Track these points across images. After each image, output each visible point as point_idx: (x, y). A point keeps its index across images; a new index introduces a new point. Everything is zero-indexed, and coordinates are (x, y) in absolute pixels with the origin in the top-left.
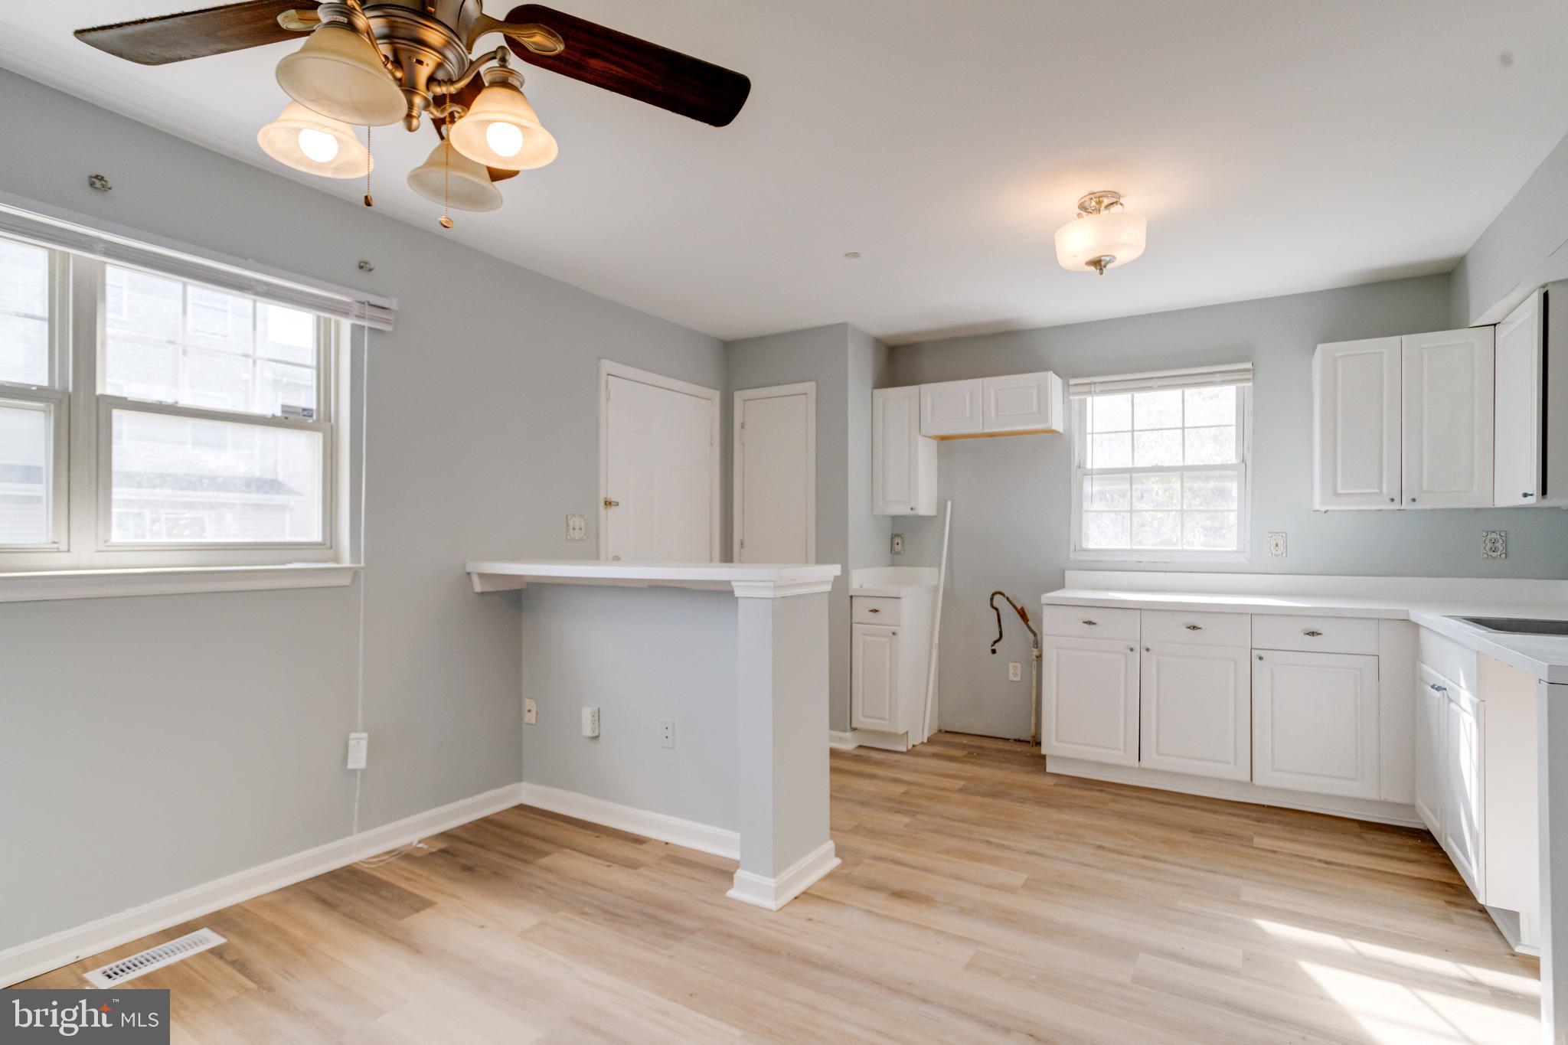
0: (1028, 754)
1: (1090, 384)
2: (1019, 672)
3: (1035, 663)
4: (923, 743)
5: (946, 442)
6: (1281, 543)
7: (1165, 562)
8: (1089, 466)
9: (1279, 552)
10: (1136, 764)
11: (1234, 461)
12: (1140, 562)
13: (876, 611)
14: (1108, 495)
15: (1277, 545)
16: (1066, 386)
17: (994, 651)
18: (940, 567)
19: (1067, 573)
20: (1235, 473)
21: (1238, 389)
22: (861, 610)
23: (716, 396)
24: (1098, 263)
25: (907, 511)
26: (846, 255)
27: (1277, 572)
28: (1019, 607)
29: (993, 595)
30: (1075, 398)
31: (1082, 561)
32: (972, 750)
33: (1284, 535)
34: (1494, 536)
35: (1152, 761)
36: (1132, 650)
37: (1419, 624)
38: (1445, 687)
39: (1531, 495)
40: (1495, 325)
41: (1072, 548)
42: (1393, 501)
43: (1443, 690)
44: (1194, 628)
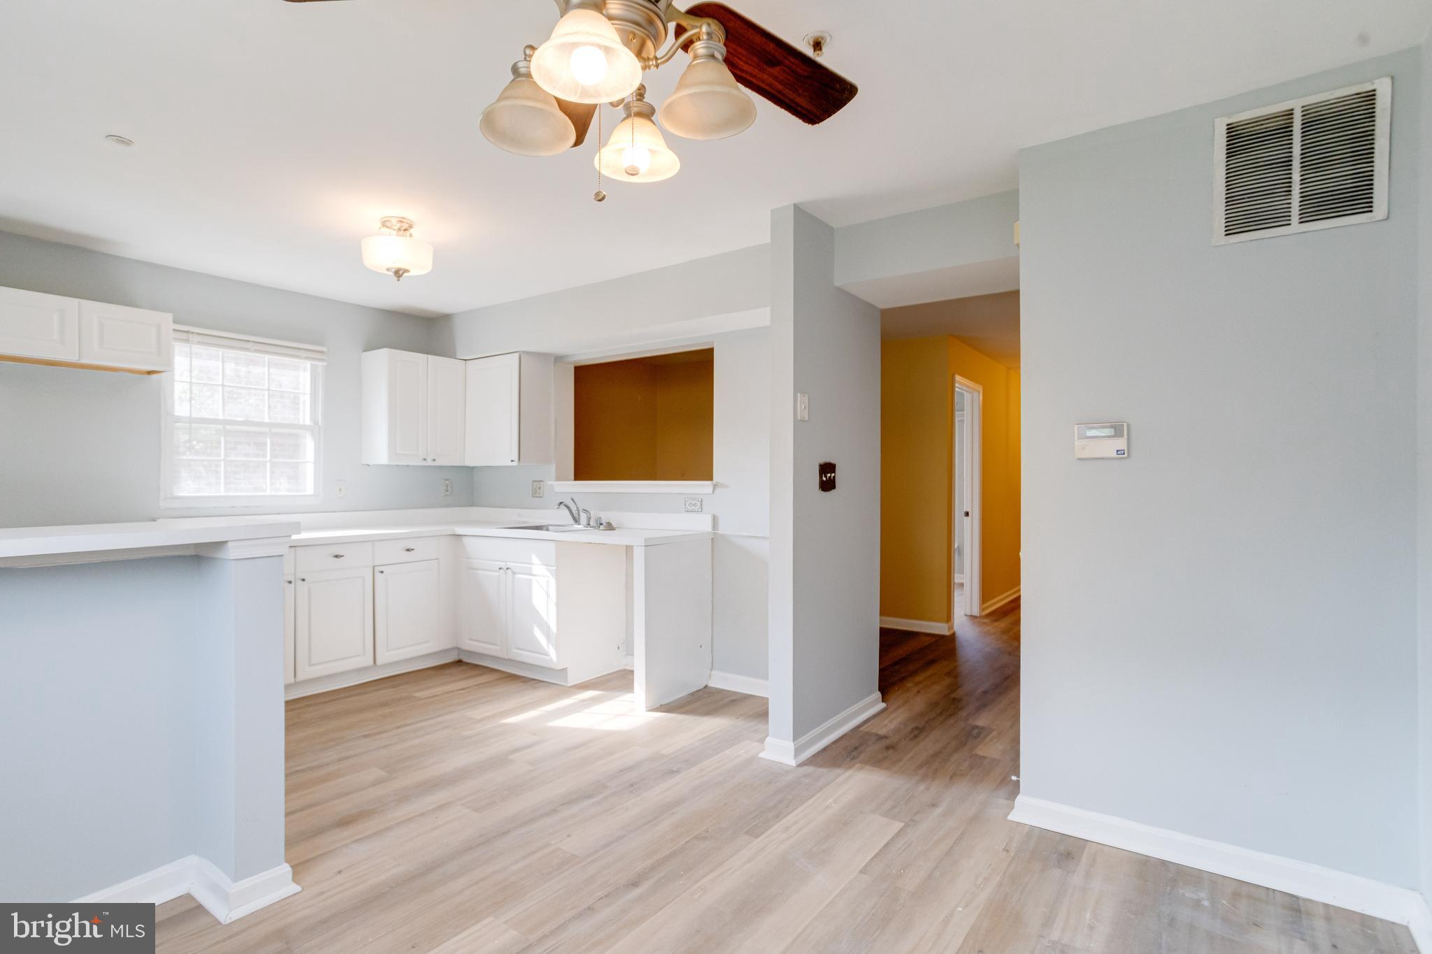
6: (343, 488)
8: (178, 414)
11: (308, 422)
12: (234, 507)
15: (340, 490)
20: (311, 432)
21: (311, 364)
24: (398, 273)
27: (340, 510)
34: (447, 482)
35: (305, 673)
36: (290, 582)
37: (465, 535)
38: (508, 567)
39: (514, 461)
40: (466, 360)
41: (162, 496)
42: (425, 460)
43: (506, 569)
44: (337, 556)
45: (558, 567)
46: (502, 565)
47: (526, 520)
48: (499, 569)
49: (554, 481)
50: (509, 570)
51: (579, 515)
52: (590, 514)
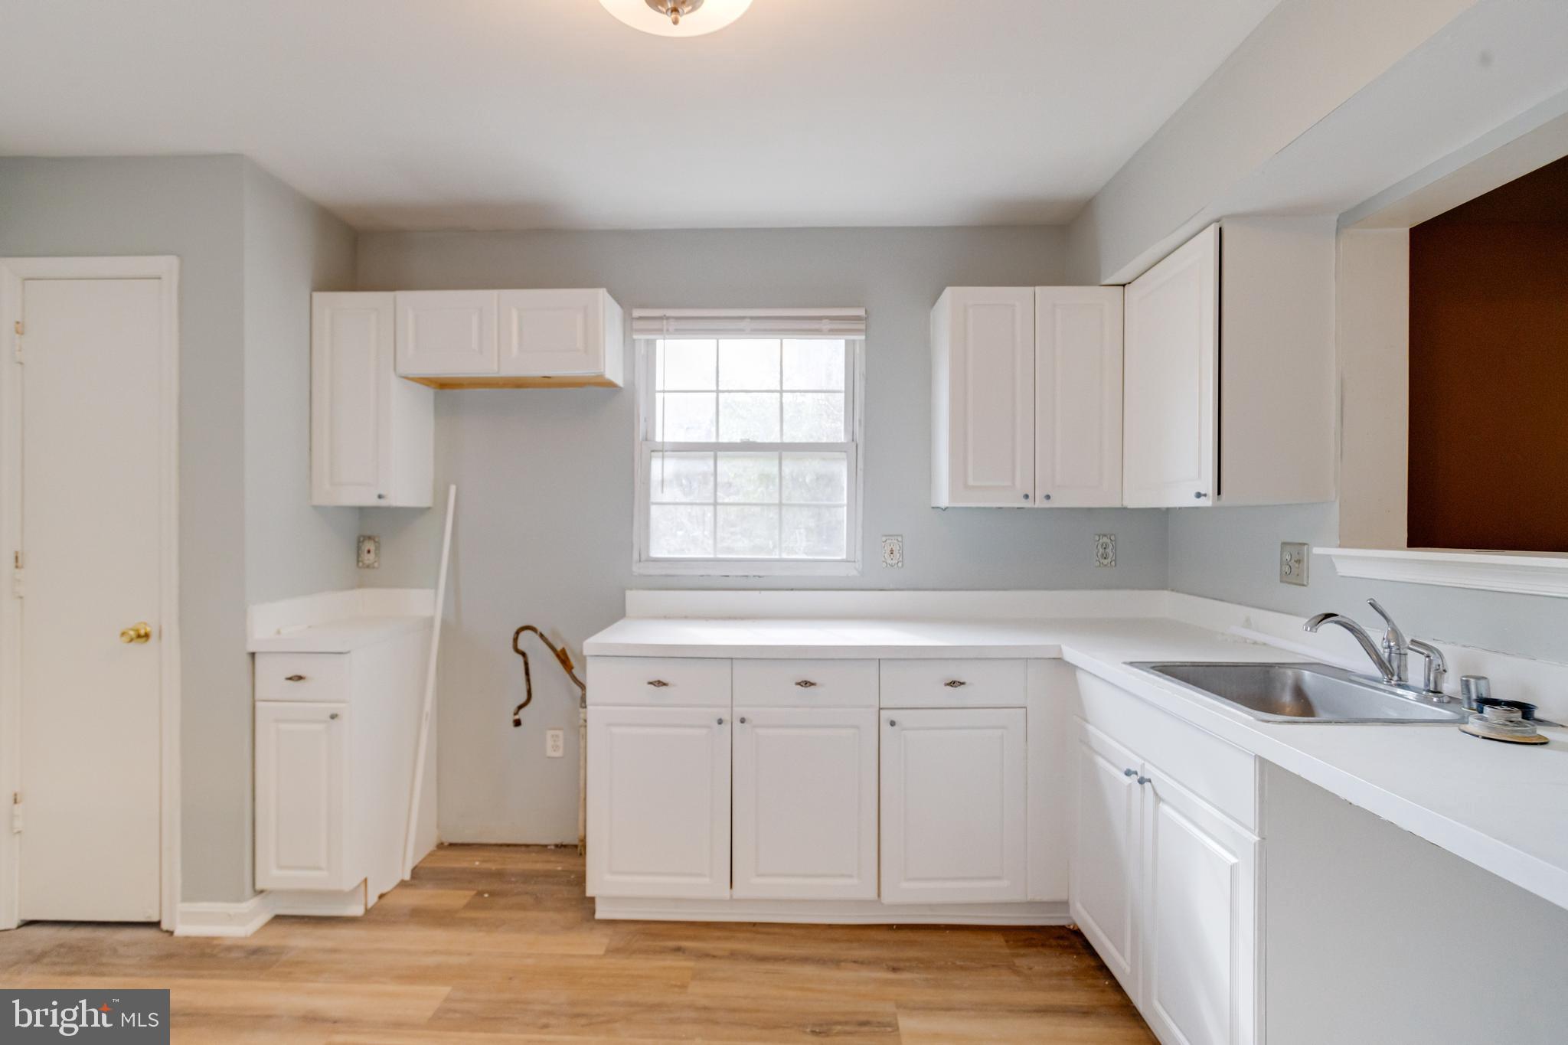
1: (661, 318)
2: (560, 743)
3: (582, 731)
4: (403, 884)
5: (448, 391)
6: (896, 549)
7: (759, 577)
8: (658, 438)
9: (894, 562)
10: (726, 893)
11: (841, 440)
12: (726, 576)
13: (300, 678)
14: (684, 481)
15: (892, 552)
16: (628, 320)
17: (517, 723)
18: (436, 587)
19: (628, 593)
20: (844, 455)
21: (847, 342)
22: (271, 677)
25: (371, 501)
27: (891, 586)
28: (559, 648)
29: (518, 632)
30: (640, 338)
31: (650, 576)
33: (900, 539)
34: (1105, 540)
35: (750, 884)
36: (720, 722)
37: (1081, 669)
38: (1147, 777)
39: (1205, 495)
40: (1124, 285)
41: (636, 556)
42: (1027, 496)
43: (1141, 781)
44: (806, 684)
46: (1136, 763)
47: (1260, 637)
48: (1128, 773)
49: (1340, 546)
50: (1147, 784)
51: (1402, 655)
52: (1441, 656)
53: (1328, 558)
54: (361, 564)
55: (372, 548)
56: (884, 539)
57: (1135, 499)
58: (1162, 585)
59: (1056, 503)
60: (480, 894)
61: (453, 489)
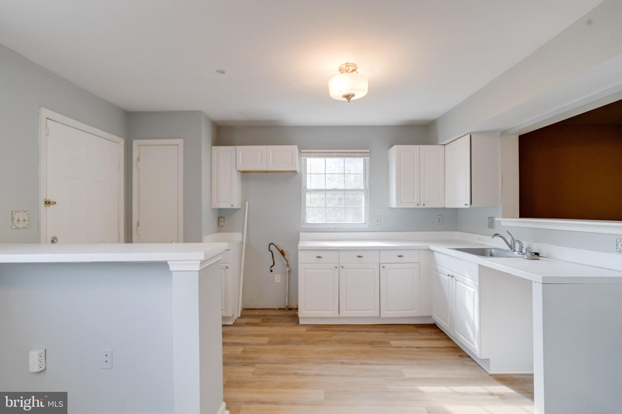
0: (287, 316)
1: (310, 152)
2: (280, 278)
3: (287, 274)
4: (238, 318)
5: (245, 174)
6: (379, 220)
7: (339, 228)
8: (308, 188)
9: (378, 224)
10: (338, 315)
11: (362, 188)
12: (329, 228)
14: (316, 200)
15: (378, 221)
16: (300, 152)
17: (271, 271)
18: (243, 232)
19: (301, 234)
20: (363, 192)
21: (364, 159)
23: (122, 141)
24: (348, 97)
25: (230, 207)
26: (217, 71)
27: (378, 231)
28: (280, 250)
29: (270, 245)
30: (303, 158)
31: (307, 228)
32: (263, 318)
33: (380, 217)
34: (440, 217)
35: (344, 313)
36: (336, 267)
37: (434, 251)
38: (453, 276)
39: (467, 205)
40: (445, 145)
41: (302, 223)
42: (418, 205)
43: (452, 277)
44: (359, 257)
45: (480, 283)
46: (450, 273)
47: (483, 243)
48: (449, 276)
49: (502, 218)
50: (453, 278)
51: (514, 244)
52: (522, 244)
53: (499, 221)
54: (219, 225)
55: (223, 220)
56: (375, 217)
57: (448, 206)
58: (456, 230)
59: (426, 206)
60: (263, 320)
61: (247, 203)
